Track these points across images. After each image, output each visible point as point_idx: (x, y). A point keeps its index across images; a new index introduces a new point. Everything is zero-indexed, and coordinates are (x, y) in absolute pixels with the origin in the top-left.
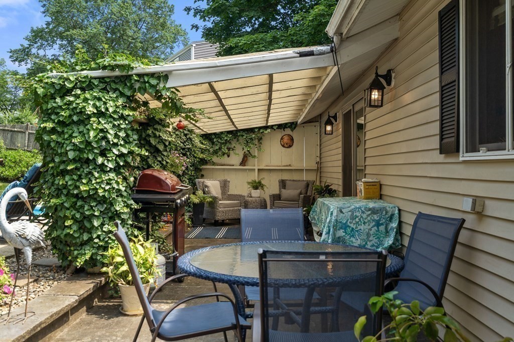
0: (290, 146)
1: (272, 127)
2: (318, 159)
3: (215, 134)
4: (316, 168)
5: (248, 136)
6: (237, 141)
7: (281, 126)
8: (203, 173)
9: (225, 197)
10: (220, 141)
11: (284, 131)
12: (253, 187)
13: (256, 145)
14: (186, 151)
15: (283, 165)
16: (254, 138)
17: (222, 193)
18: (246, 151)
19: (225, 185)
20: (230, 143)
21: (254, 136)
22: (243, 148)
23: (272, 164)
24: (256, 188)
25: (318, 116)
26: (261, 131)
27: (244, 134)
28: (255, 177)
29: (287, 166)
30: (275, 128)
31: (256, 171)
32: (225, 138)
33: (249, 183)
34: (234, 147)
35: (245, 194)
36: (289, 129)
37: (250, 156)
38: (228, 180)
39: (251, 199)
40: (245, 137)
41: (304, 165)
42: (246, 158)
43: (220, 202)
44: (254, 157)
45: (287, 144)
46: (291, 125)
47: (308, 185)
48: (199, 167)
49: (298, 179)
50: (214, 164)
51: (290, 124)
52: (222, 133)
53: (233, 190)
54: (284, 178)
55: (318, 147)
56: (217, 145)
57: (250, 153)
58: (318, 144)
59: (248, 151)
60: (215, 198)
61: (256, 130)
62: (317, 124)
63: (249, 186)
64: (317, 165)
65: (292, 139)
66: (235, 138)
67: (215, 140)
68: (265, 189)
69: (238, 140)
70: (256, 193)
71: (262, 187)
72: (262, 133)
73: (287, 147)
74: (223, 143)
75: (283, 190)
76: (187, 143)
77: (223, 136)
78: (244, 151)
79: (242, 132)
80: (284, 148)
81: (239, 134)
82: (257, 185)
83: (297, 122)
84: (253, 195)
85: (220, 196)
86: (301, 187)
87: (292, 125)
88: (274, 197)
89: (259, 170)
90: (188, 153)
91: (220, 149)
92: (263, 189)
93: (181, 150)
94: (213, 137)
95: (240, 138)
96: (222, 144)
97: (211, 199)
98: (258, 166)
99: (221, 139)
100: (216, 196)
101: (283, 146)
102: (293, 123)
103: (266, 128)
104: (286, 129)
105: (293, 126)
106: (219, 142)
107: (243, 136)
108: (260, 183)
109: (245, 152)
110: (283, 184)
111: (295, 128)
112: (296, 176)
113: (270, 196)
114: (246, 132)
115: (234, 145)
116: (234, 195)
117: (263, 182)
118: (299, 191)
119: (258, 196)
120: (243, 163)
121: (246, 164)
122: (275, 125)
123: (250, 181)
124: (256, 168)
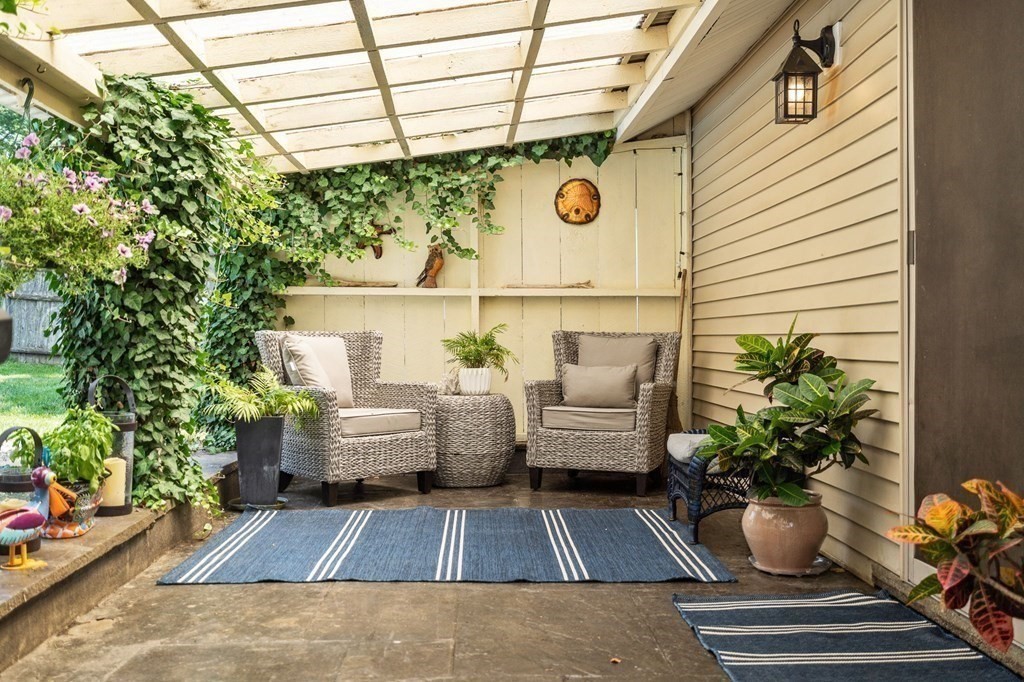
0: (589, 219)
1: (528, 149)
2: (685, 264)
3: (328, 173)
4: (678, 293)
5: (445, 179)
6: (408, 200)
7: (558, 149)
8: (289, 311)
9: (365, 393)
10: (345, 197)
11: (570, 164)
12: (466, 359)
13: (473, 210)
14: (181, 198)
15: (566, 281)
16: (464, 190)
17: (354, 382)
18: (439, 234)
19: (363, 352)
20: (383, 205)
21: (465, 179)
22: (428, 225)
23: (528, 281)
24: (475, 361)
25: (682, 114)
26: (492, 161)
27: (430, 173)
28: (469, 322)
29: (579, 286)
30: (539, 151)
31: (475, 302)
32: (366, 188)
33: (450, 345)
34: (398, 219)
35: (438, 382)
36: (586, 158)
37: (451, 252)
38: (378, 333)
39: (459, 399)
40: (434, 184)
41: (637, 284)
42: (437, 261)
43: (343, 413)
44: (467, 253)
45: (577, 211)
46: (594, 145)
47: (657, 351)
48: (274, 289)
49: (619, 331)
50: (327, 279)
51: (590, 140)
52: (353, 169)
53: (392, 370)
54: (571, 326)
55: (685, 220)
56: (335, 212)
57: (451, 239)
58: (685, 209)
59: (447, 233)
60: (323, 401)
61: (474, 160)
62: (682, 142)
63: (450, 356)
64: (679, 282)
65: (595, 196)
66: (399, 190)
67: (329, 195)
68: (508, 362)
69: (410, 197)
70: (476, 381)
71: (497, 357)
72: (492, 170)
73: (581, 223)
74: (358, 206)
75: (569, 368)
76: (184, 162)
77: (358, 180)
78: (432, 233)
79: (424, 166)
80: (568, 225)
81: (413, 174)
82: (480, 353)
83: (613, 133)
84: (464, 387)
85: (345, 391)
86: (635, 357)
87: (598, 145)
88: (541, 394)
89: (483, 299)
90: (191, 207)
91: (346, 226)
92: (499, 363)
93: (156, 191)
94: (323, 183)
95: (418, 187)
96: (352, 207)
97: (307, 404)
98: (481, 286)
99: (350, 191)
100: (328, 389)
101: (564, 218)
102: (601, 135)
103: (507, 152)
104: (574, 160)
105: (602, 146)
106: (342, 202)
107: (427, 180)
108: (488, 342)
109: (434, 239)
110: (569, 347)
111: (607, 152)
112: (610, 320)
113: (527, 388)
114: (439, 168)
115: (397, 211)
116: (399, 387)
117: (500, 340)
118: (628, 370)
119: (485, 388)
120: (430, 275)
121: (440, 281)
122: (541, 143)
123: (453, 336)
124: (475, 293)
